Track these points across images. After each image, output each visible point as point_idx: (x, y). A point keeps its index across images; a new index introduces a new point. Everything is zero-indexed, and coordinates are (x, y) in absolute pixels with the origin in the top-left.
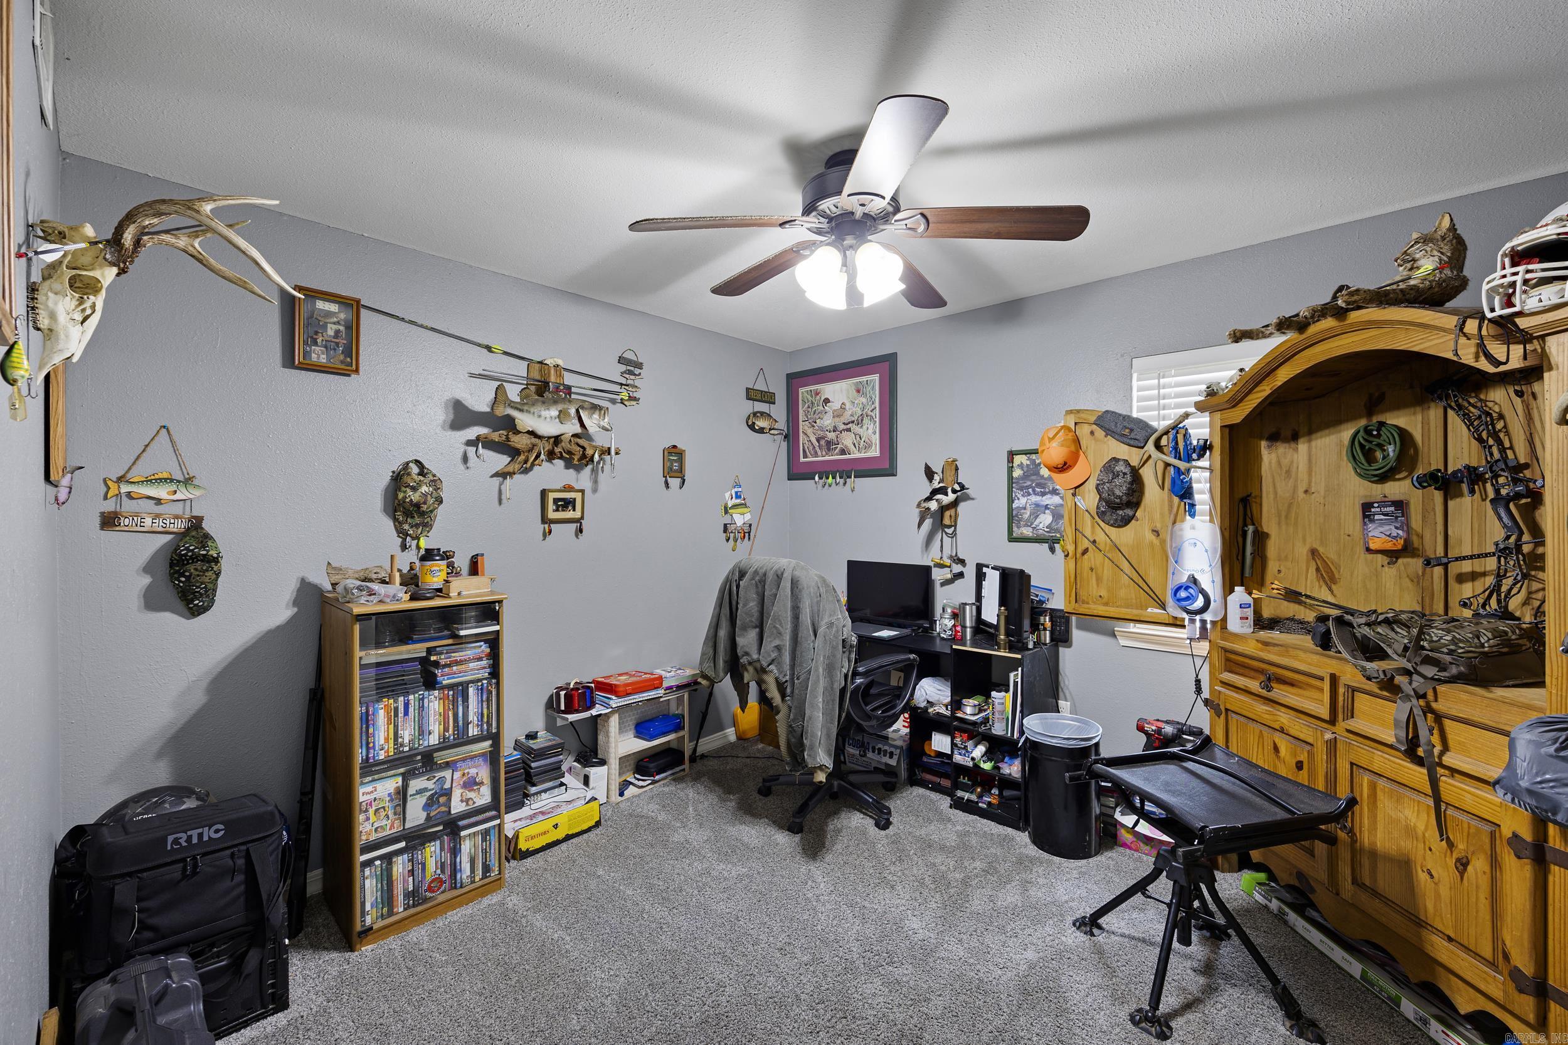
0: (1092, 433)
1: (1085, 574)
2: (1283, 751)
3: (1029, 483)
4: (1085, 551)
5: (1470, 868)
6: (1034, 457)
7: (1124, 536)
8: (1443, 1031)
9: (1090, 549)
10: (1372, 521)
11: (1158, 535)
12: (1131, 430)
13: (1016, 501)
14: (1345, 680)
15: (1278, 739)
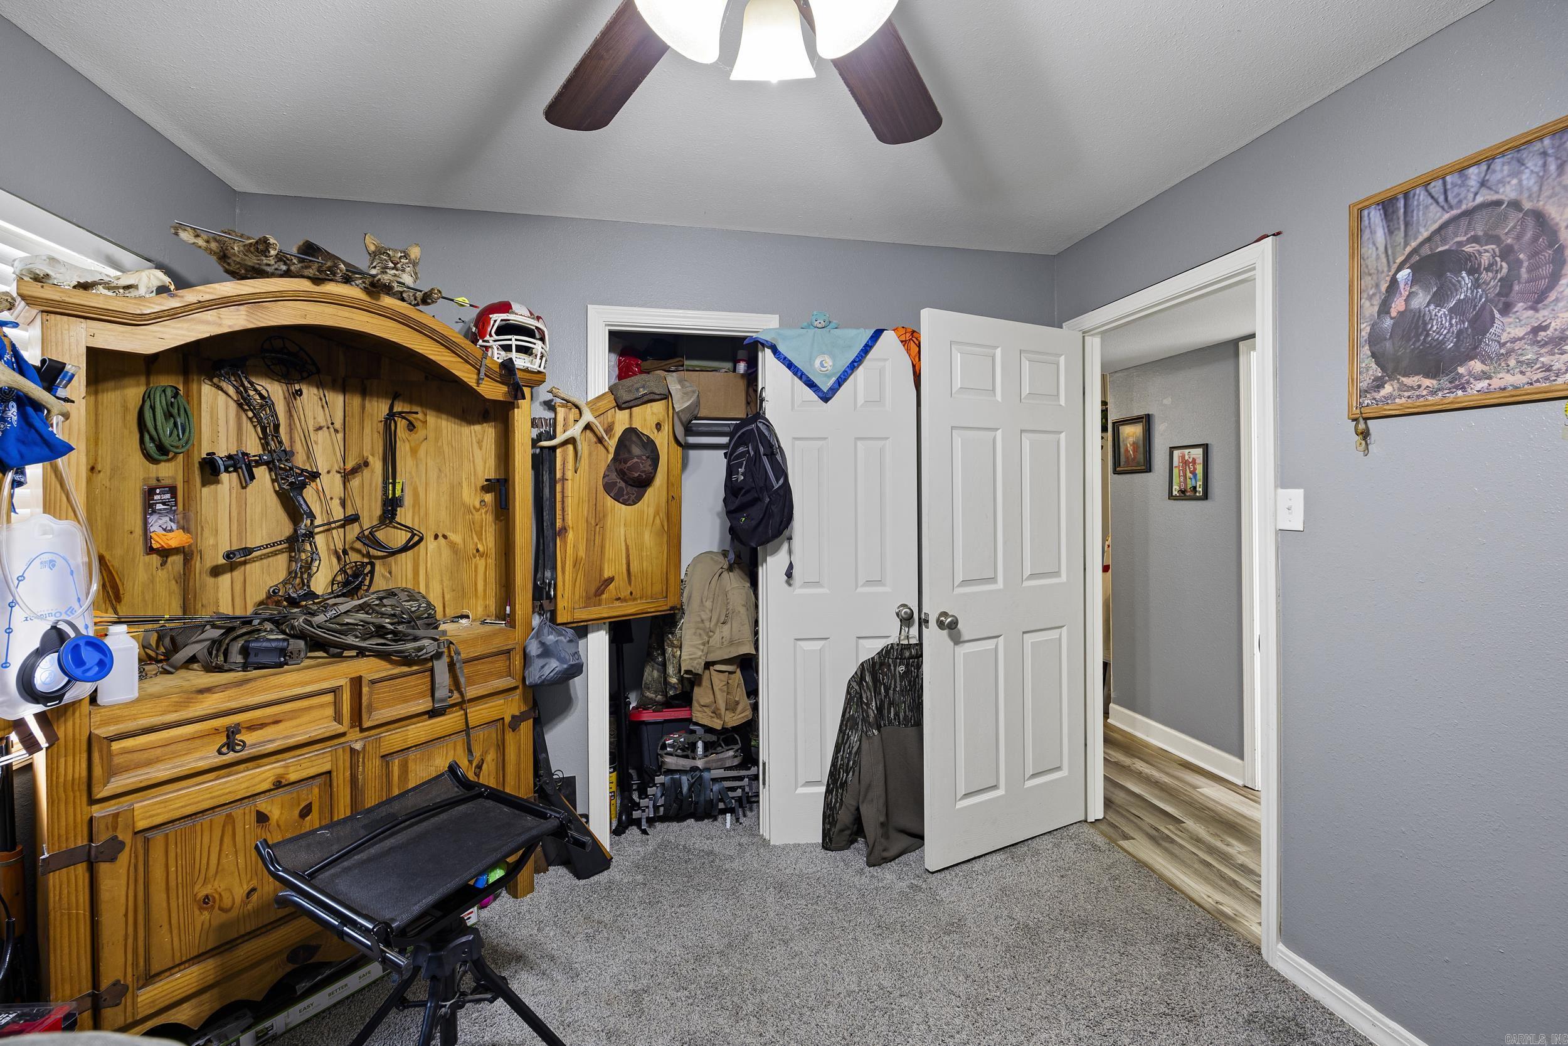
2: (275, 813)
5: (485, 765)
10: (154, 512)
14: (368, 676)
15: (263, 805)
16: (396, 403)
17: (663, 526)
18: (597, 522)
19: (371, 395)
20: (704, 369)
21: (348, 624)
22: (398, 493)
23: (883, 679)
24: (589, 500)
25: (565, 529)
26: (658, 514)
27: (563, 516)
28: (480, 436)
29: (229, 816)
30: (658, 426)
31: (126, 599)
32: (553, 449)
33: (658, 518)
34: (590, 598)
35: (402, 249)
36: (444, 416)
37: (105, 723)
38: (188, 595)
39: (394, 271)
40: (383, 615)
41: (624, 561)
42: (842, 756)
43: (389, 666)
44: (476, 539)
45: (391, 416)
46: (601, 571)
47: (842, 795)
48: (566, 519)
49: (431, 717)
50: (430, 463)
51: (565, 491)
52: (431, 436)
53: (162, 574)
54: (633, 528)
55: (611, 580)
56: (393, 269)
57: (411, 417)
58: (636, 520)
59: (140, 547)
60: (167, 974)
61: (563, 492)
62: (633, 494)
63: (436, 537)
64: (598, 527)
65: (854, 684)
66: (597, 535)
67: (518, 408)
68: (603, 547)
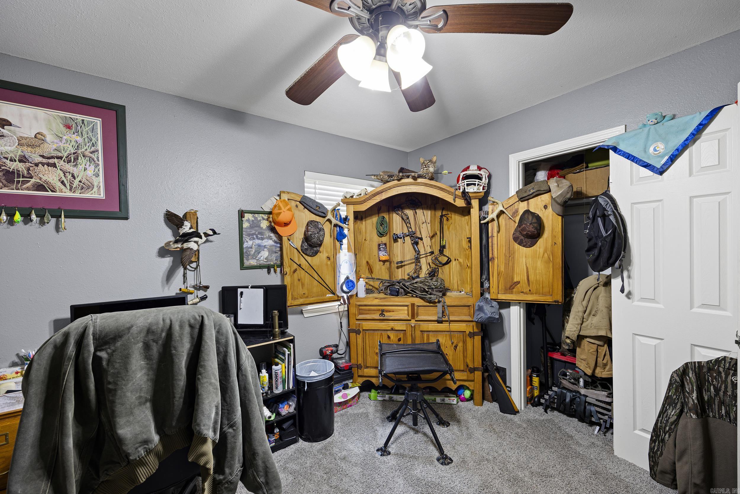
0: (297, 206)
1: (296, 283)
2: (392, 337)
3: (254, 232)
4: (295, 271)
5: (458, 347)
6: (256, 215)
7: (315, 261)
8: (449, 399)
9: (298, 269)
10: (380, 250)
11: (330, 259)
12: (319, 208)
13: (246, 243)
14: (417, 304)
15: (390, 333)
16: (443, 211)
17: (549, 258)
18: (510, 256)
19: (437, 210)
20: (598, 167)
21: (415, 286)
22: (444, 244)
23: (713, 381)
24: (506, 246)
25: (494, 258)
26: (546, 252)
27: (492, 252)
28: (468, 221)
29: (381, 333)
30: (546, 207)
31: (374, 273)
32: (487, 223)
33: (546, 254)
34: (507, 290)
35: (430, 159)
36: (457, 214)
37: (358, 301)
38: (391, 274)
39: (426, 168)
40: (426, 285)
41: (525, 274)
42: (661, 421)
43: (424, 302)
44: (467, 261)
45: (442, 216)
46: (513, 279)
47: (662, 447)
48: (494, 254)
49: (438, 323)
50: (453, 232)
51: (493, 241)
52: (453, 223)
53: (383, 267)
54: (530, 259)
55: (518, 282)
56: (425, 167)
57: (447, 216)
58: (532, 255)
59: (377, 260)
60: (370, 368)
61: (492, 242)
62: (529, 242)
63: (455, 260)
64: (511, 257)
65: (675, 375)
66: (510, 261)
67: (472, 208)
68: (513, 267)
